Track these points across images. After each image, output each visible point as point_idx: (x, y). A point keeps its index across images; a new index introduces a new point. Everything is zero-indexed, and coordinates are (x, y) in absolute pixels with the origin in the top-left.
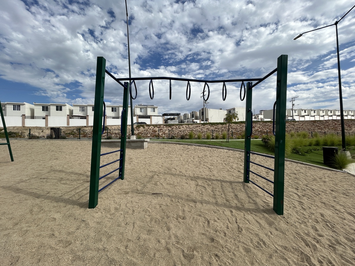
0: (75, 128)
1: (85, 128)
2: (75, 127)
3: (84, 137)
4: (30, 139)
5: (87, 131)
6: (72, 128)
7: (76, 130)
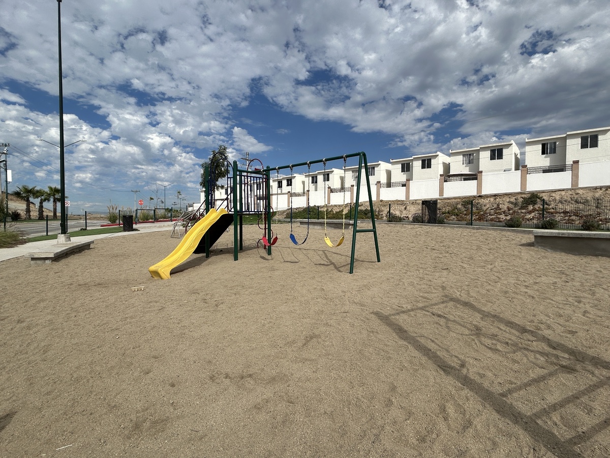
0: (459, 200)
1: (480, 201)
2: (459, 198)
3: (480, 219)
4: (390, 221)
5: (485, 206)
6: (453, 200)
7: (462, 205)
